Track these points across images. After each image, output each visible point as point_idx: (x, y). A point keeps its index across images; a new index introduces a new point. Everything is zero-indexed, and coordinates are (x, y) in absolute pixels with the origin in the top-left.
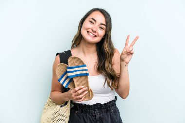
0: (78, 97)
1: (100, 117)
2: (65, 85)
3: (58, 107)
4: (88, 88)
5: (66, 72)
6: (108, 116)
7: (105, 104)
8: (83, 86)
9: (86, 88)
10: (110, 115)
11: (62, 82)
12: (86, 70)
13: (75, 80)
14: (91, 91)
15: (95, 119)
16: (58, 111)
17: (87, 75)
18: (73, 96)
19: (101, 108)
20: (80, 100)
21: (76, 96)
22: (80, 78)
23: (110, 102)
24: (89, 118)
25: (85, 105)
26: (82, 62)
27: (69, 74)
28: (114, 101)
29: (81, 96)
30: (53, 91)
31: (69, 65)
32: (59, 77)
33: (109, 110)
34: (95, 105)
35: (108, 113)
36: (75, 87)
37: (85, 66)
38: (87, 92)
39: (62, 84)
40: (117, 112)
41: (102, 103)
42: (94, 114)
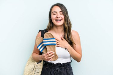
0: (48, 58)
2: (41, 50)
3: (36, 63)
4: (55, 53)
5: (43, 42)
9: (54, 53)
10: (67, 71)
11: (39, 48)
13: (47, 47)
14: (57, 55)
15: (57, 72)
16: (36, 65)
17: (55, 45)
18: (45, 57)
20: (49, 60)
22: (51, 47)
25: (52, 63)
26: (53, 36)
27: (44, 43)
28: (70, 63)
30: (34, 53)
31: (45, 38)
32: (38, 45)
33: (66, 68)
34: (57, 64)
35: (65, 70)
37: (54, 39)
38: (54, 55)
39: (39, 50)
42: (57, 70)
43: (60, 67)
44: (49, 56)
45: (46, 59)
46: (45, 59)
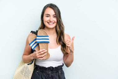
0: (40, 56)
3: (26, 64)
4: (47, 51)
6: (57, 75)
8: (45, 50)
9: (46, 51)
10: (59, 75)
11: (31, 45)
12: (48, 39)
13: (40, 45)
14: (49, 54)
16: (26, 67)
17: (48, 42)
18: (37, 55)
19: (53, 70)
21: (39, 55)
22: (43, 44)
24: (45, 76)
27: (37, 41)
29: (42, 56)
31: (38, 35)
32: (30, 42)
33: (58, 72)
34: (49, 68)
35: (57, 74)
36: (39, 50)
37: (48, 36)
38: (46, 54)
39: (31, 47)
40: (63, 73)
42: (48, 74)
43: (51, 70)
44: (42, 54)
45: (38, 57)
46: (36, 57)
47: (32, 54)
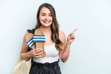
1: (48, 71)
2: (30, 46)
5: (33, 38)
6: (53, 70)
7: (52, 63)
10: (54, 70)
12: (44, 39)
13: (36, 43)
14: (45, 53)
16: (24, 63)
17: (44, 42)
18: (33, 53)
21: (35, 53)
22: (40, 43)
23: (55, 62)
27: (34, 40)
31: (35, 34)
33: (54, 67)
35: (53, 69)
37: (44, 36)
39: (28, 45)
40: (58, 68)
41: (50, 63)
45: (34, 55)
47: (29, 52)
